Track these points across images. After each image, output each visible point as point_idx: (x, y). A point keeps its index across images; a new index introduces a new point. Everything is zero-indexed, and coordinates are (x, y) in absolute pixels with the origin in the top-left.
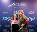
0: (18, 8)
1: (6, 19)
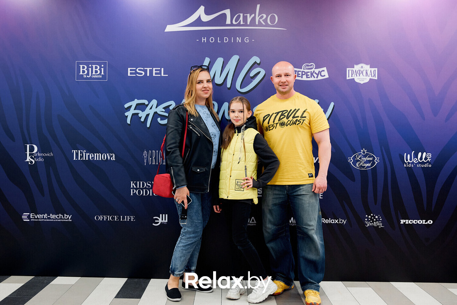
0: (226, 40)
1: (148, 115)
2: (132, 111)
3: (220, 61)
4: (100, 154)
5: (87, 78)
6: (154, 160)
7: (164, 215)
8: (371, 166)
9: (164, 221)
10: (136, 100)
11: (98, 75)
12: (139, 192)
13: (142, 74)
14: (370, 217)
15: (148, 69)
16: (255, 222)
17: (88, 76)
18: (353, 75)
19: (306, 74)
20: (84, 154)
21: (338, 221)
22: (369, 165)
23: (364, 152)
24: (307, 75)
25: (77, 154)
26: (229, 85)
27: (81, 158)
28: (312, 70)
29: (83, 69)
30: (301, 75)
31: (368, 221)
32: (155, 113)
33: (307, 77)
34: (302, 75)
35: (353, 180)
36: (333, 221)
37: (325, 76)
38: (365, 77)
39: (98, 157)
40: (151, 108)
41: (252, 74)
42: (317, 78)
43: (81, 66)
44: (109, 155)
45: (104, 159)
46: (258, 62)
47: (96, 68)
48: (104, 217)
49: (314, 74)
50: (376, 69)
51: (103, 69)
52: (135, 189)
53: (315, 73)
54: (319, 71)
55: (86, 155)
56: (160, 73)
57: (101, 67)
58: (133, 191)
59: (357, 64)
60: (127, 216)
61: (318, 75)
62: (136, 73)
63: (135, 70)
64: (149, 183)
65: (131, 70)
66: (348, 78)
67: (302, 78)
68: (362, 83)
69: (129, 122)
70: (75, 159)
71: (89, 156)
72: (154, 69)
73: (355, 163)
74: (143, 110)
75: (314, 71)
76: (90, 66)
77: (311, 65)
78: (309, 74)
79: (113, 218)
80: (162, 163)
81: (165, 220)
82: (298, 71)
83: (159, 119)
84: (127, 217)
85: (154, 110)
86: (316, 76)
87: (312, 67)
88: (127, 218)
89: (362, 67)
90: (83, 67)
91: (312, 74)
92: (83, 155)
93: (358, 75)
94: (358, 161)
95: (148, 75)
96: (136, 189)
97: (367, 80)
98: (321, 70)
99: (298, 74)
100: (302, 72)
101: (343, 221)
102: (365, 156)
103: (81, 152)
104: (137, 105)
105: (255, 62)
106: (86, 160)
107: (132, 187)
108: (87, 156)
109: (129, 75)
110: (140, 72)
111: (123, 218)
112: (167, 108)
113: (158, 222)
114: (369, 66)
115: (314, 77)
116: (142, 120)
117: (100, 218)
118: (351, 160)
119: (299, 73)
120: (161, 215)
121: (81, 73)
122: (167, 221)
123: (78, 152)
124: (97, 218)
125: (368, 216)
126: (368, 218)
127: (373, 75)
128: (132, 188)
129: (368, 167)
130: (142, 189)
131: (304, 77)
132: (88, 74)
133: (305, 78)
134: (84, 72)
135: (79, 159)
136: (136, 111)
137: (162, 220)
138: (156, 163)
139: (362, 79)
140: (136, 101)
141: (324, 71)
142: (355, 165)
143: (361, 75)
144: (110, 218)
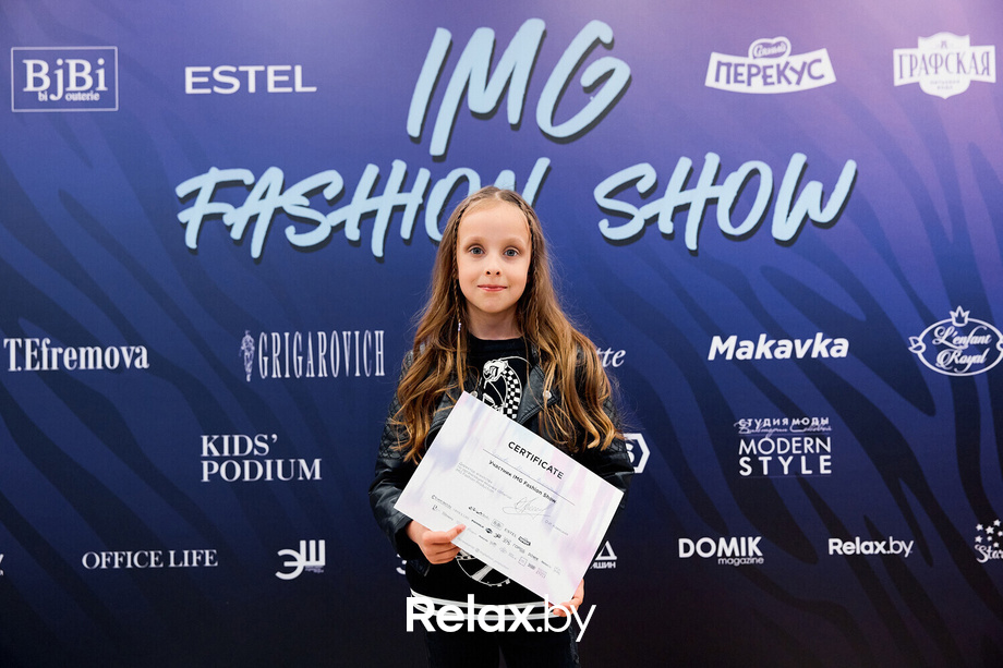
1: (253, 219)
2: (203, 207)
3: (483, 39)
4: (99, 350)
5: (50, 104)
6: (276, 363)
7: (313, 543)
8: (987, 363)
9: (313, 562)
10: (214, 170)
11: (87, 91)
12: (230, 471)
13: (230, 86)
14: (990, 530)
15: (252, 71)
16: (613, 556)
17: (53, 97)
18: (915, 72)
19: (763, 73)
20: (45, 350)
21: (887, 547)
22: (980, 359)
23: (960, 319)
24: (765, 77)
25: (21, 352)
26: (514, 118)
27: (33, 365)
28: (782, 61)
29: (36, 75)
30: (745, 78)
31: (985, 543)
32: (279, 211)
33: (766, 83)
34: (750, 76)
35: (929, 409)
36: (867, 548)
37: (822, 77)
38: (955, 76)
39: (91, 358)
40: (263, 197)
41: (587, 79)
42: (798, 83)
43: (30, 64)
44: (129, 351)
45: (112, 363)
46: (607, 39)
47: (80, 68)
48: (113, 559)
49: (788, 73)
50: (991, 49)
51: (101, 73)
52: (216, 459)
53: (792, 69)
54: (804, 64)
55: (50, 353)
56: (291, 83)
57: (95, 67)
58: (211, 467)
59: (928, 34)
60: (190, 549)
61: (800, 74)
62: (212, 83)
63: (209, 75)
64: (261, 439)
65: (195, 74)
66: (898, 82)
67: (749, 84)
68: (945, 94)
69: (191, 241)
70: (13, 367)
71: (60, 357)
72: (271, 70)
73: (931, 355)
74: (238, 203)
75: (787, 63)
76: (60, 62)
77: (778, 44)
78: (773, 72)
79: (144, 560)
80: (304, 372)
81: (317, 559)
82: (737, 66)
83: (290, 232)
84: (190, 555)
85: (275, 200)
86: (793, 77)
87: (780, 49)
88: (192, 558)
89: (944, 44)
90: (37, 68)
91: (781, 73)
92: (40, 353)
93: (931, 70)
94: (943, 347)
95: (252, 88)
96: (220, 460)
97: (959, 85)
98: (808, 57)
99: (737, 74)
100: (750, 66)
101: (902, 544)
102: (964, 332)
103: (33, 344)
104: (219, 186)
105: (598, 41)
106: (50, 372)
107: (205, 453)
108: (53, 356)
109: (189, 90)
110: (226, 80)
111: (179, 558)
112: (314, 195)
113: (294, 568)
114: (966, 40)
115: (789, 83)
116: (236, 234)
117: (102, 560)
118: (918, 346)
119: (740, 70)
120: (303, 544)
121: (30, 87)
122: (322, 562)
123: (24, 343)
124: (91, 561)
125: (985, 527)
126: (983, 534)
127: (980, 68)
128: (205, 459)
129: (975, 367)
130: (240, 460)
131: (757, 82)
132: (53, 89)
133: (757, 87)
134: (38, 82)
135: (28, 367)
136: (217, 208)
137: (308, 559)
138: (283, 372)
139: (946, 83)
140: (215, 175)
141: (819, 61)
142: (933, 362)
143: (942, 70)
144: (132, 560)
